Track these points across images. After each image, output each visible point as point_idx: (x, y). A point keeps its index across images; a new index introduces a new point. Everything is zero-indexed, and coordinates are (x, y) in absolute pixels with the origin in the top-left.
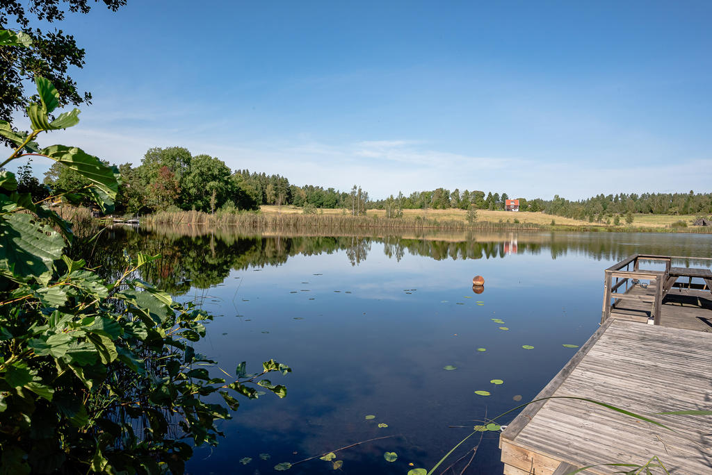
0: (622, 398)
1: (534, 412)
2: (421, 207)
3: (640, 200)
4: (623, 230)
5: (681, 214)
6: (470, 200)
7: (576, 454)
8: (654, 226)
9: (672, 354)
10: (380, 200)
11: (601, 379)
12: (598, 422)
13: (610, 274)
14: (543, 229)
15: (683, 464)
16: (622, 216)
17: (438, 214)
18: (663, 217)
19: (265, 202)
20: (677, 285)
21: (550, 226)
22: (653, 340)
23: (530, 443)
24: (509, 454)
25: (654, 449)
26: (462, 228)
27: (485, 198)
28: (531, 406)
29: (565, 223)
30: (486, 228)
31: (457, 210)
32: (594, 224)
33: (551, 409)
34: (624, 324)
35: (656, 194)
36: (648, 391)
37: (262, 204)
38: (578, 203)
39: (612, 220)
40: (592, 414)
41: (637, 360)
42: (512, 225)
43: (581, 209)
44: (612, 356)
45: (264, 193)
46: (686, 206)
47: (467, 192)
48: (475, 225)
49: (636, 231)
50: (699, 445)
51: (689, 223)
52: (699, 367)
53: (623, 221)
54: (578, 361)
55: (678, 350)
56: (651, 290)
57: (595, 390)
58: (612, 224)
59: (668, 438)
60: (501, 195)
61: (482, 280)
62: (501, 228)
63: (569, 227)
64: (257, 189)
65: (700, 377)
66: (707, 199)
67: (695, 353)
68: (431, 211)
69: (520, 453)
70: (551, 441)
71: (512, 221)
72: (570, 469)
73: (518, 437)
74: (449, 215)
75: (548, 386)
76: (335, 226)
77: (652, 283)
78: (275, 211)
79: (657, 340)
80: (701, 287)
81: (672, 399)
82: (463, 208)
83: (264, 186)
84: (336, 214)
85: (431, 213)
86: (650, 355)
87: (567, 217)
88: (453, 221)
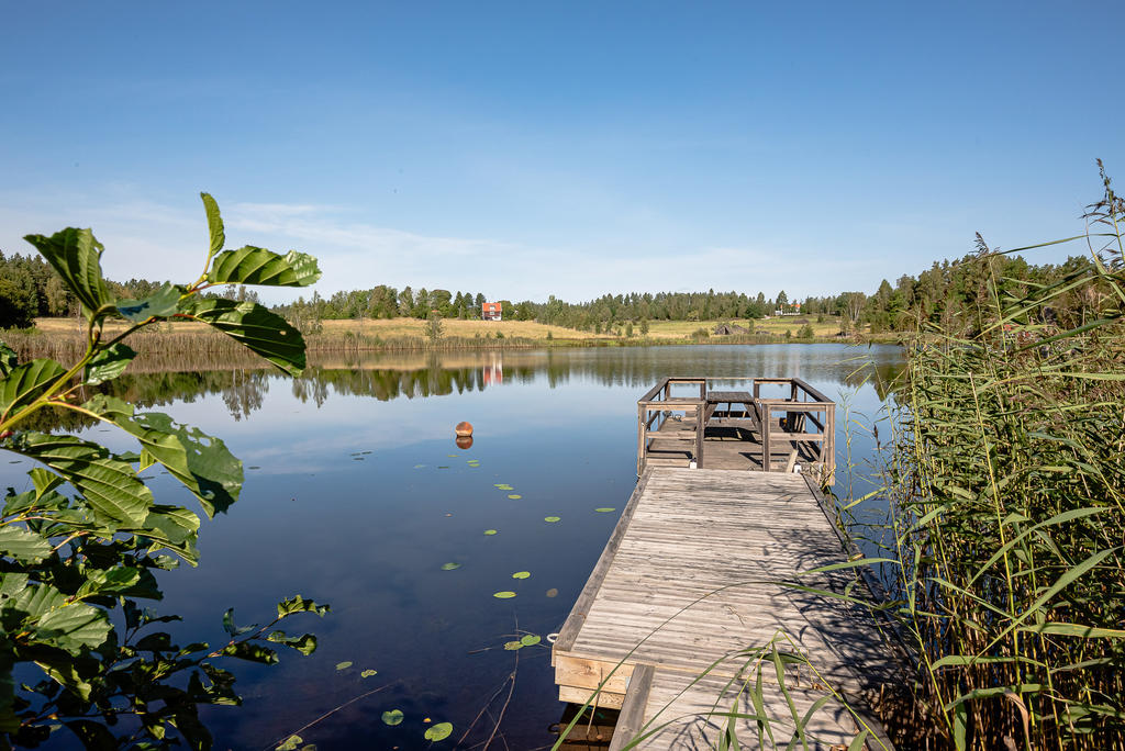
0: (683, 569)
1: (587, 606)
2: (353, 316)
3: (655, 301)
4: (637, 344)
5: (702, 319)
6: (430, 304)
7: (649, 651)
8: (672, 336)
9: (724, 504)
10: (279, 306)
11: (655, 548)
12: (665, 605)
13: (644, 406)
14: (536, 346)
15: (762, 635)
16: (635, 324)
17: (380, 328)
18: (681, 324)
19: (45, 312)
20: (716, 414)
21: (546, 342)
22: (703, 489)
23: (592, 650)
24: (566, 670)
25: (730, 625)
26: (420, 348)
27: (452, 301)
28: (582, 600)
29: (565, 337)
30: (458, 346)
31: (411, 321)
32: (601, 336)
33: (606, 598)
34: (666, 472)
35: (673, 293)
36: (710, 554)
37: (39, 316)
38: (579, 307)
39: (624, 330)
40: (656, 596)
41: (691, 517)
42: (495, 340)
43: (585, 315)
44: (663, 516)
45: (40, 294)
46: (706, 310)
47: (423, 292)
48: (440, 343)
49: (652, 343)
50: (772, 609)
51: (710, 332)
52: (755, 515)
53: (636, 330)
54: (624, 529)
55: (731, 497)
56: (687, 423)
57: (653, 564)
58: (624, 336)
59: (742, 608)
60: (475, 297)
61: (469, 428)
62: (478, 346)
63: (571, 342)
64: (24, 287)
65: (759, 527)
66: (728, 300)
67: (748, 498)
68: (370, 322)
69: (580, 667)
70: (616, 641)
71: (494, 336)
72: (647, 671)
73: (575, 645)
74: (398, 328)
75: (597, 569)
76: (197, 352)
77: (688, 415)
78: (70, 328)
79: (707, 489)
80: (738, 414)
81: (736, 559)
82: (419, 317)
83: (41, 282)
84: (198, 332)
85: (369, 325)
86: (702, 509)
87: (567, 327)
88: (406, 338)
